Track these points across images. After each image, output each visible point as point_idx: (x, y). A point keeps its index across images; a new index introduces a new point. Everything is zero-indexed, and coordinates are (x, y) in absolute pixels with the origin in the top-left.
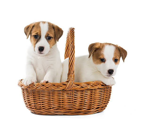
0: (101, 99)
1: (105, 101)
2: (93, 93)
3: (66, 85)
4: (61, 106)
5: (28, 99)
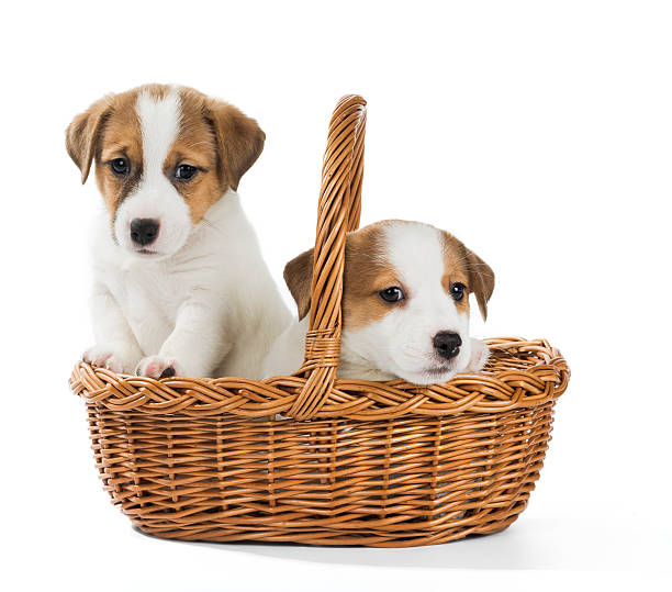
0: (484, 468)
1: (510, 481)
2: (441, 437)
3: (292, 390)
4: (271, 497)
5: (112, 456)
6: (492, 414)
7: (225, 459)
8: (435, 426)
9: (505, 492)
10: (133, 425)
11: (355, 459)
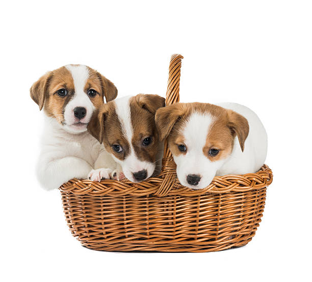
0: (239, 217)
1: (250, 222)
2: (221, 203)
3: (157, 184)
4: (147, 231)
5: (74, 215)
6: (242, 192)
7: (127, 215)
8: (218, 198)
9: (247, 228)
10: (85, 201)
11: (184, 213)
